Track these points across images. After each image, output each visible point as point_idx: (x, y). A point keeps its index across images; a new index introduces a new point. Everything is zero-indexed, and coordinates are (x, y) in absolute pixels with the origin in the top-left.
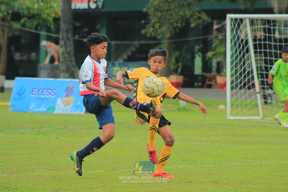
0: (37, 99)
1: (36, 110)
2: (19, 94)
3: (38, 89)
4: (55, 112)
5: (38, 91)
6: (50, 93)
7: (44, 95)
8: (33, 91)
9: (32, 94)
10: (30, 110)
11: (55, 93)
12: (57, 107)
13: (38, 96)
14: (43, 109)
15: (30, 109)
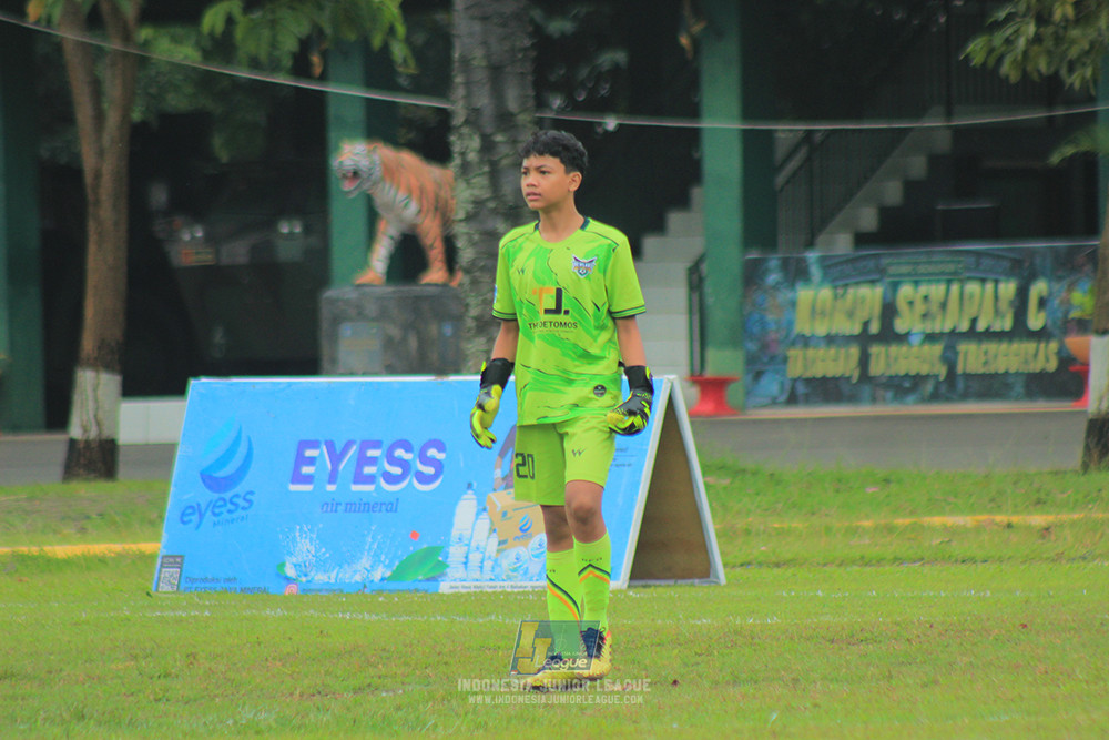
0: (331, 506)
1: (320, 578)
2: (211, 481)
3: (330, 445)
4: (444, 587)
5: (336, 458)
6: (405, 465)
7: (370, 479)
8: (301, 460)
9: (298, 478)
10: (288, 580)
11: (438, 465)
12: (456, 553)
13: (331, 488)
14: (369, 569)
15: (290, 572)
